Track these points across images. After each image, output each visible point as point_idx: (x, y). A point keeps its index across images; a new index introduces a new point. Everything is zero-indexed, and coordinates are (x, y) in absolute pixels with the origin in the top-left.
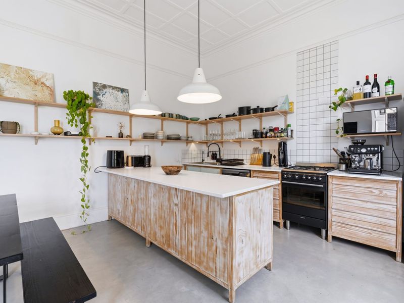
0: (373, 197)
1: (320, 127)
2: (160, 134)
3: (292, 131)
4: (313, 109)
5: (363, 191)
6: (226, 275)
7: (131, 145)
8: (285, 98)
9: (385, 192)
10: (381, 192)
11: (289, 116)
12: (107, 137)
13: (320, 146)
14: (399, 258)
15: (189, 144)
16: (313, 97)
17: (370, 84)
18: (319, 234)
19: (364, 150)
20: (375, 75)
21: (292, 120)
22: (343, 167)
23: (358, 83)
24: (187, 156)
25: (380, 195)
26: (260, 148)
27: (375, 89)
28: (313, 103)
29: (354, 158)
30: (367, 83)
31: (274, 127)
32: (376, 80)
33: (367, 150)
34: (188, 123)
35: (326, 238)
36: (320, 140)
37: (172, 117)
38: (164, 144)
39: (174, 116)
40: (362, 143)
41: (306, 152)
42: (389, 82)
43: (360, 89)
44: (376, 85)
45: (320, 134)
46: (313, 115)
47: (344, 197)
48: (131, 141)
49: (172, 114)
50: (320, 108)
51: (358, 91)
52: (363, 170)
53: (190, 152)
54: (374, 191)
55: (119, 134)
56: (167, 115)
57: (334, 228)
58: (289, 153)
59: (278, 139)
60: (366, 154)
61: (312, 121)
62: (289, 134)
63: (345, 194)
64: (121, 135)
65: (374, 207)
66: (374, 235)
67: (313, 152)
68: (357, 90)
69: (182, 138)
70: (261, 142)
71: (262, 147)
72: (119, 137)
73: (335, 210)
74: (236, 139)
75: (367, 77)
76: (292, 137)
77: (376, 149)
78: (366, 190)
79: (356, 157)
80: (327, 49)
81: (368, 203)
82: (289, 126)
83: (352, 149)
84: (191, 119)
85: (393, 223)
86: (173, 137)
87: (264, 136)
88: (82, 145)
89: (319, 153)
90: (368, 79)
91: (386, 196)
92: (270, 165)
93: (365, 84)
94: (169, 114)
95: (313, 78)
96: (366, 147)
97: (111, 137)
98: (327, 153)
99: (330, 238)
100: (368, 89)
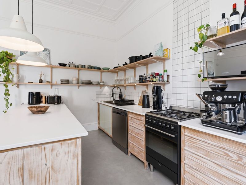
0: (229, 162)
1: (191, 72)
2: (74, 80)
3: (168, 76)
5: (217, 151)
7: (51, 88)
8: (159, 45)
10: (240, 159)
11: (167, 62)
12: (29, 82)
15: (103, 88)
17: (238, 13)
19: (219, 99)
23: (223, 16)
24: (100, 96)
25: (239, 162)
29: (210, 107)
30: (235, 12)
33: (223, 98)
34: (102, 72)
36: (191, 84)
37: (85, 68)
38: (80, 87)
39: (86, 67)
40: (222, 89)
41: (179, 97)
43: (225, 23)
45: (191, 78)
46: (185, 60)
47: (196, 153)
48: (52, 85)
49: (85, 66)
51: (223, 26)
53: (103, 93)
54: (231, 154)
55: (39, 80)
56: (80, 67)
59: (152, 83)
62: (166, 79)
63: (197, 150)
64: (41, 81)
65: (231, 177)
68: (221, 25)
69: (93, 83)
70: (147, 85)
71: (148, 90)
72: (39, 83)
73: (187, 166)
74: (129, 83)
75: (235, 6)
76: (168, 81)
77: (235, 97)
78: (221, 152)
79: (212, 106)
81: (223, 168)
82: (166, 71)
83: (206, 96)
84: (104, 69)
86: (84, 82)
87: (144, 81)
88: (4, 88)
90: (236, 8)
93: (231, 15)
94: (82, 65)
96: (224, 94)
97: (32, 82)
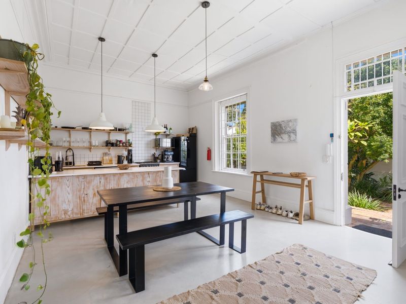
4: (140, 133)
11: (128, 135)
13: (143, 152)
20: (167, 125)
22: (159, 161)
28: (140, 129)
31: (119, 140)
40: (167, 151)
42: (171, 129)
44: (167, 128)
46: (140, 136)
50: (143, 133)
61: (140, 139)
67: (141, 155)
71: (109, 152)
80: (146, 105)
82: (129, 140)
89: (143, 155)
95: (140, 117)
100: (165, 130)
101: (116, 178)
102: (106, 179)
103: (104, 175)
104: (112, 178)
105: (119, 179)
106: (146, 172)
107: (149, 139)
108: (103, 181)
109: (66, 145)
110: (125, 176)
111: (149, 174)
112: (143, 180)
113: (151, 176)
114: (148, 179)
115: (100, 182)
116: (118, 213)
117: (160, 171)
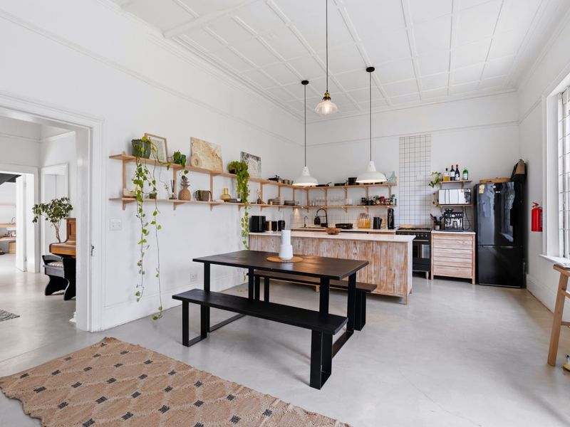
0: (459, 246)
1: (417, 198)
2: (282, 200)
3: (395, 200)
4: (412, 184)
6: (402, 289)
7: (266, 211)
8: (391, 173)
9: (466, 242)
10: (464, 242)
11: (393, 188)
13: (418, 212)
14: (474, 282)
16: (412, 174)
17: (454, 171)
18: (425, 277)
19: (453, 216)
20: (457, 166)
21: (395, 191)
22: (438, 227)
23: (447, 170)
24: (293, 222)
25: (463, 244)
26: (367, 213)
27: (457, 175)
28: (413, 179)
29: (447, 221)
30: (452, 170)
31: (380, 196)
32: (457, 169)
33: (455, 216)
34: (294, 189)
35: (430, 278)
36: (417, 208)
38: (280, 209)
40: (451, 211)
42: (465, 171)
43: (448, 174)
44: (457, 172)
45: (418, 203)
46: (412, 188)
48: (265, 207)
50: (418, 183)
51: (447, 176)
52: (453, 229)
54: (459, 242)
57: (435, 270)
58: (395, 218)
60: (454, 218)
61: (412, 193)
62: (394, 203)
65: (460, 252)
66: (460, 270)
67: (412, 217)
68: (446, 174)
70: (368, 208)
75: (452, 166)
77: (460, 215)
78: (455, 242)
80: (423, 139)
81: (456, 250)
82: (393, 196)
85: (470, 261)
89: (417, 217)
90: (453, 168)
91: (466, 245)
92: (379, 228)
95: (412, 160)
96: (454, 213)
98: (423, 218)
99: (432, 277)
100: (453, 174)
101: (315, 243)
102: (305, 243)
103: (303, 238)
104: (310, 242)
105: (318, 245)
106: (352, 240)
107: (428, 193)
108: (301, 245)
109: (322, 204)
110: (325, 242)
111: (355, 243)
112: (347, 251)
113: (358, 246)
114: (354, 251)
115: (299, 246)
116: (318, 287)
117: (373, 241)
